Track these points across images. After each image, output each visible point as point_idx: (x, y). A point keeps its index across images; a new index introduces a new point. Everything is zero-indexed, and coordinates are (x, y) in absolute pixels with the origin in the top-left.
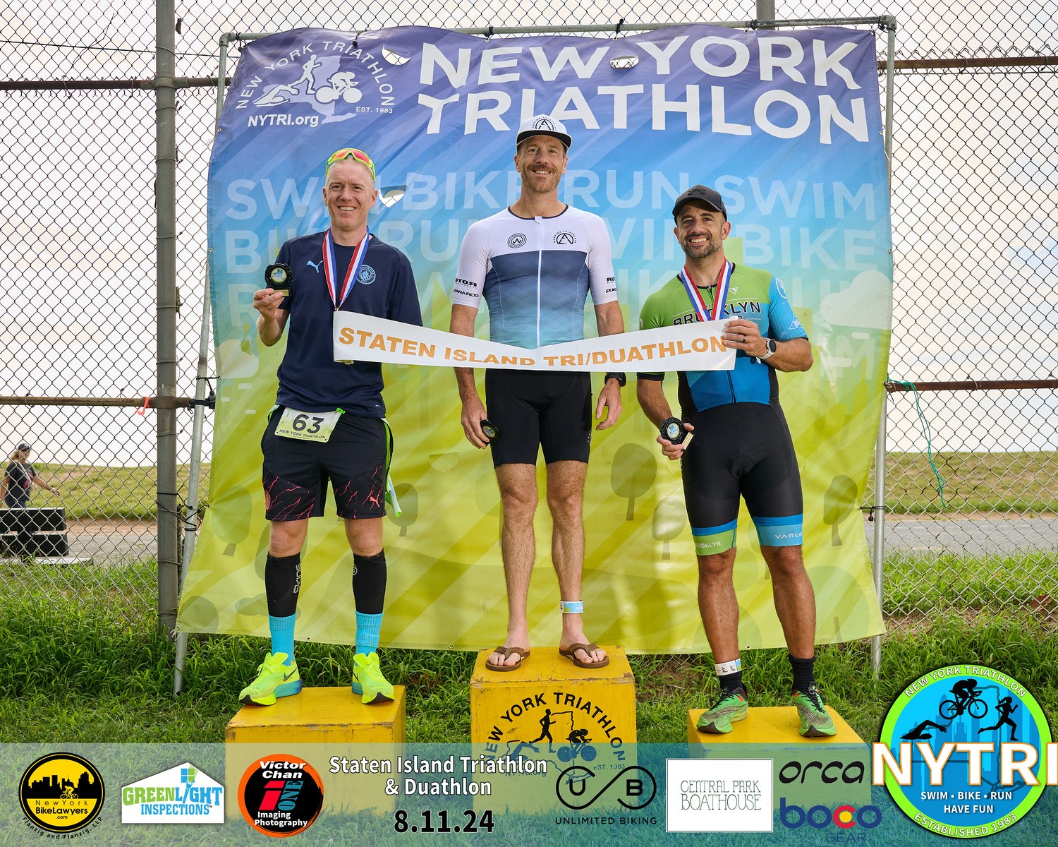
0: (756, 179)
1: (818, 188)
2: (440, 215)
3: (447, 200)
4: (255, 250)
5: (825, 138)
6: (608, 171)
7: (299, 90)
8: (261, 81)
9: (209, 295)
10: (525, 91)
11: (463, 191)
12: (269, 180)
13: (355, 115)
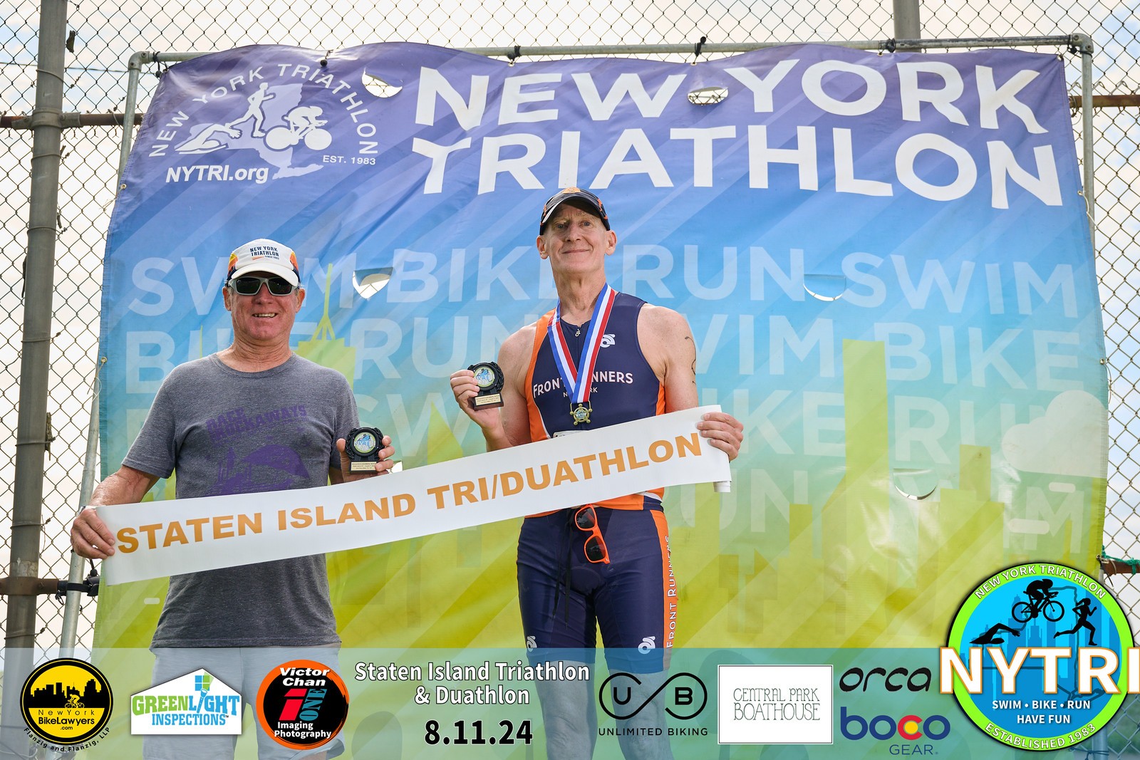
0: (902, 258)
1: (992, 270)
2: (442, 310)
3: (452, 290)
4: (168, 360)
5: (1000, 200)
6: (686, 246)
7: (241, 131)
8: (186, 118)
9: (96, 425)
10: (565, 134)
11: (475, 275)
12: (193, 258)
13: (321, 167)
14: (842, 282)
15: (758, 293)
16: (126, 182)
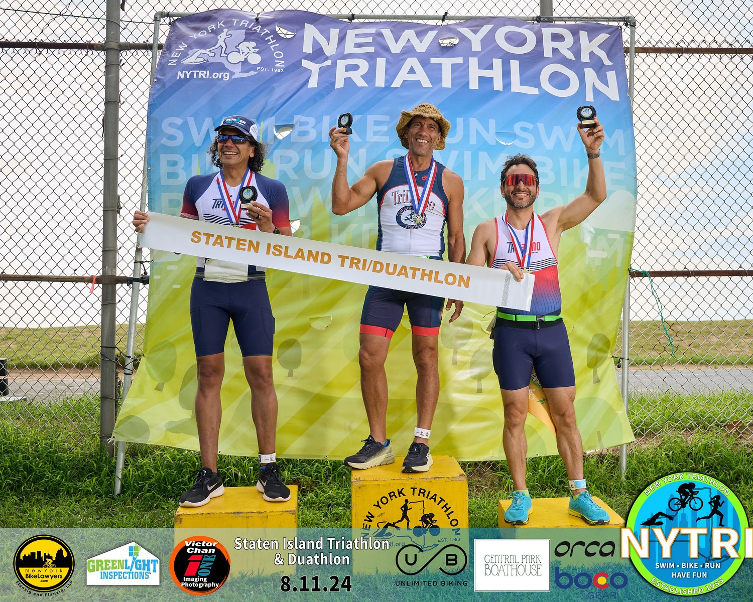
2: (319, 146)
3: (323, 136)
4: (182, 168)
5: (590, 97)
7: (215, 53)
8: (186, 46)
10: (378, 59)
12: (193, 118)
13: (256, 73)
14: (514, 136)
15: (473, 141)
16: (156, 78)
